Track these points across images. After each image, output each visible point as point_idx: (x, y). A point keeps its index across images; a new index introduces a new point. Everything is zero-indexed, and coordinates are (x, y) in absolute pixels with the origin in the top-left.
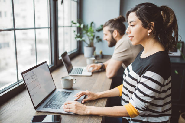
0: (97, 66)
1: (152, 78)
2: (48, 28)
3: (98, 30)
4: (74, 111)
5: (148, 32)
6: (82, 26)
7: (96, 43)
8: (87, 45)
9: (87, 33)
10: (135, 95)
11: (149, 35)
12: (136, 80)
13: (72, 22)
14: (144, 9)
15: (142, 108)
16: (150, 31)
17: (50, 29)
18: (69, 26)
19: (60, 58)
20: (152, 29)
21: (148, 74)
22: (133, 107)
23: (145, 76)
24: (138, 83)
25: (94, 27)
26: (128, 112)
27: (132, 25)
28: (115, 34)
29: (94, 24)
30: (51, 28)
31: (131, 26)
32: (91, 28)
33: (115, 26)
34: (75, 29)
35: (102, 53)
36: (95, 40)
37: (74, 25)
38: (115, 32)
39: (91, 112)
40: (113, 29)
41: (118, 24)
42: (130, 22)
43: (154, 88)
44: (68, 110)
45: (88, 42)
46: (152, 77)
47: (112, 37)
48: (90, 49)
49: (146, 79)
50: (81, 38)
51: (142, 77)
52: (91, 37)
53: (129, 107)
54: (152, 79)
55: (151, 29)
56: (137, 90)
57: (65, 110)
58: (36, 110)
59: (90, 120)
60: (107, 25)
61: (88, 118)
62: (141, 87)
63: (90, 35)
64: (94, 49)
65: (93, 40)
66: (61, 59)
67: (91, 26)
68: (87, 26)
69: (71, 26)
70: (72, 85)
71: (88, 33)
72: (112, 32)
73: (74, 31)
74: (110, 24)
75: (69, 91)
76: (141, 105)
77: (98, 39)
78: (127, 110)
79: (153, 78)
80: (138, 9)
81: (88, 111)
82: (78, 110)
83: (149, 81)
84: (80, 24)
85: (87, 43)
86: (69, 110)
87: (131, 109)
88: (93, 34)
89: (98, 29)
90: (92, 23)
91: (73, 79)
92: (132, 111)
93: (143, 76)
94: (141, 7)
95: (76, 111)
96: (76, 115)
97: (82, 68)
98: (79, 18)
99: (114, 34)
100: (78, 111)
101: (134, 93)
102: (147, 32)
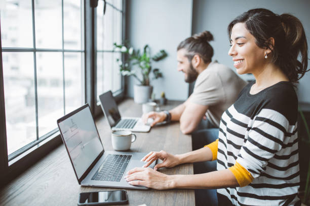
0: (159, 116)
1: (271, 119)
2: (82, 52)
3: (156, 58)
4: (147, 183)
5: (265, 53)
6: (131, 51)
7: (153, 79)
8: (139, 83)
9: (139, 63)
10: (246, 149)
11: (266, 57)
12: (245, 126)
13: (115, 44)
14: (259, 19)
15: (258, 170)
16: (269, 51)
17: (83, 54)
18: (110, 51)
19: (99, 103)
20: (272, 49)
21: (265, 113)
22: (243, 168)
23: (259, 117)
24: (249, 129)
25: (150, 53)
26: (237, 178)
27: (239, 42)
28: (196, 62)
29: (150, 49)
30: (85, 52)
31: (238, 45)
32: (145, 55)
33: (195, 48)
34: (118, 56)
35: (164, 96)
36: (152, 75)
37: (118, 49)
38: (196, 58)
39: (176, 184)
40: (192, 53)
41: (201, 45)
42: (237, 39)
43: (274, 136)
44: (136, 183)
45: (141, 78)
46: (271, 117)
47: (191, 66)
48: (145, 89)
49: (262, 122)
50: (129, 70)
51: (256, 120)
52: (146, 70)
53: (237, 169)
54: (272, 121)
55: (270, 49)
56: (247, 141)
57: (131, 182)
58: (80, 184)
59: (176, 197)
60: (183, 47)
61: (172, 194)
62: (253, 135)
63: (144, 66)
64: (151, 90)
65: (148, 74)
66: (100, 106)
67: (145, 51)
68: (139, 51)
69: (113, 51)
70: (130, 145)
71: (142, 63)
72: (191, 58)
73: (118, 60)
74: (188, 46)
75: (127, 154)
76: (256, 164)
77: (156, 72)
78: (235, 175)
79: (273, 119)
80: (250, 18)
81: (170, 182)
82: (153, 181)
83: (267, 124)
84: (128, 48)
85: (139, 80)
86: (139, 183)
87: (241, 172)
88: (148, 65)
89: (156, 56)
90: (146, 47)
91: (132, 134)
92: (243, 175)
93: (257, 117)
94: (254, 15)
95: (151, 183)
96: (150, 190)
97: (137, 119)
98: (124, 39)
99: (194, 61)
100: (154, 183)
101: (242, 148)
102: (263, 53)
